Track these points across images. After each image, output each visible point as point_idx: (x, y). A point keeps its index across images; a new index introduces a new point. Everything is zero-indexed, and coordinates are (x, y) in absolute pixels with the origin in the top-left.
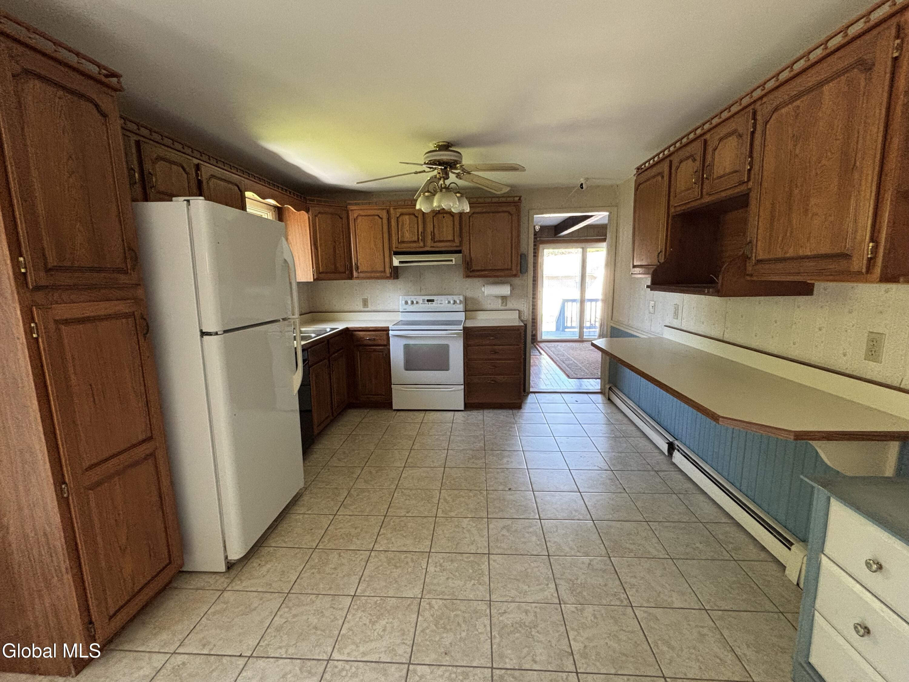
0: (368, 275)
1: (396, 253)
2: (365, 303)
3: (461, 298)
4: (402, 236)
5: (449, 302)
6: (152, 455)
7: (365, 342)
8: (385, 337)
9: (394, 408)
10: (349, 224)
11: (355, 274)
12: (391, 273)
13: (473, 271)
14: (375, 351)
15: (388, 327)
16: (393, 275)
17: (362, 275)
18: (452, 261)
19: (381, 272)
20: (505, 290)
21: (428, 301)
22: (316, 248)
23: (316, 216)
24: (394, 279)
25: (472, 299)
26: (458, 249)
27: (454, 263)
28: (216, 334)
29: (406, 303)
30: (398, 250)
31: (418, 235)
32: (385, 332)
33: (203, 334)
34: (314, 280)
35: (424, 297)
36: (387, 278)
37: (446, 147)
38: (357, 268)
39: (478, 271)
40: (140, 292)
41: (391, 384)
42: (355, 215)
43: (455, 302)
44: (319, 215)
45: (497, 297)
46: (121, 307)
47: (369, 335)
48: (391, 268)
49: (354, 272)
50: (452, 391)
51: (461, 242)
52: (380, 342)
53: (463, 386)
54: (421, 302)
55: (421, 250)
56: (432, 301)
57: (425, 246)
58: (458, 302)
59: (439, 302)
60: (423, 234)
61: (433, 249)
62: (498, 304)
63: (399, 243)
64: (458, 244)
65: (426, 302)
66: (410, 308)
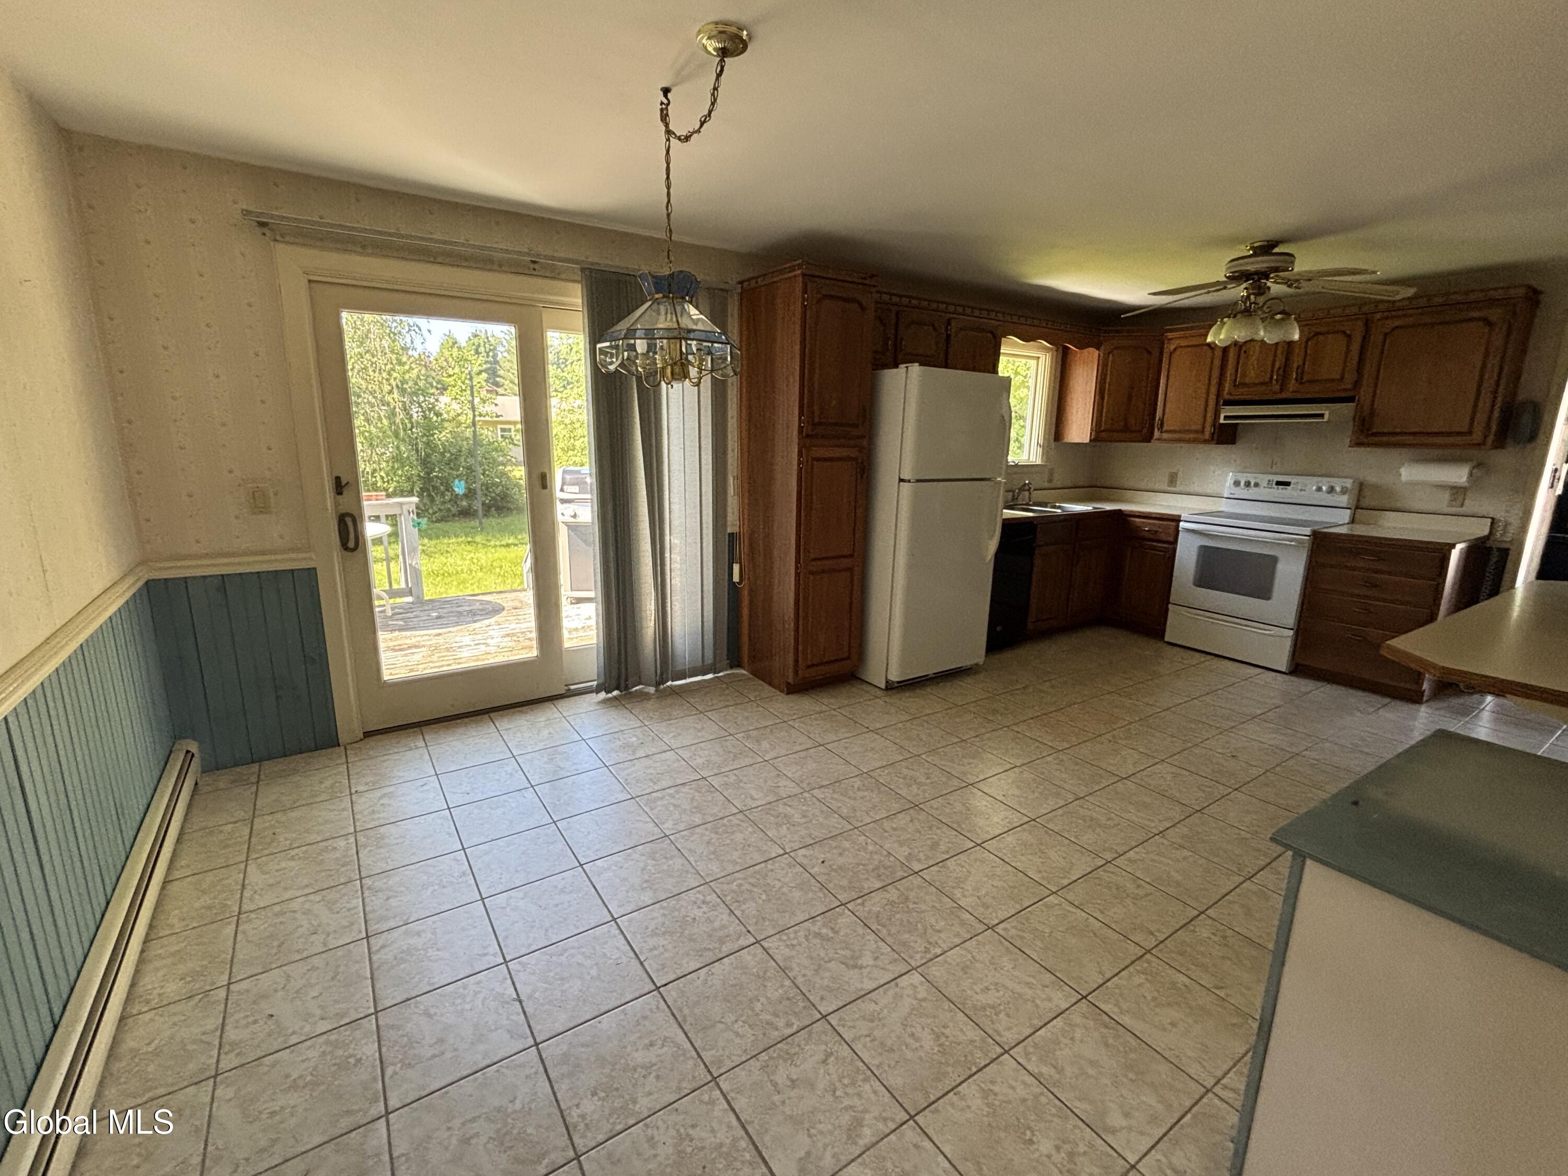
0: (1176, 436)
1: (1228, 403)
2: (1173, 480)
3: (1348, 483)
4: (1244, 375)
5: (1319, 489)
6: (850, 569)
7: (1143, 534)
8: (1171, 531)
9: (1167, 639)
10: (1161, 361)
11: (1157, 434)
12: (1213, 434)
13: (1374, 434)
14: (1154, 548)
15: (1180, 516)
16: (1215, 437)
17: (1165, 436)
18: (1322, 416)
19: (1196, 432)
20: (1459, 475)
21: (1279, 483)
22: (1102, 398)
23: (1109, 353)
24: (1217, 443)
25: (1376, 488)
26: (1350, 394)
27: (1325, 420)
28: (909, 481)
29: (1237, 483)
30: (1232, 398)
31: (1272, 371)
32: (1174, 524)
33: (901, 480)
34: (1091, 440)
35: (1271, 477)
36: (1206, 442)
37: (1266, 248)
38: (1162, 425)
39: (1384, 434)
40: (865, 443)
41: (1168, 603)
42: (1172, 347)
43: (1331, 490)
44: (1115, 351)
45: (1442, 487)
46: (853, 453)
47: (1150, 524)
48: (1214, 425)
49: (1156, 430)
50: (1269, 635)
51: (1357, 384)
52: (1163, 537)
53: (1291, 633)
54: (1264, 483)
55: (1275, 397)
56: (1287, 484)
57: (1281, 390)
58: (1338, 489)
59: (1299, 487)
60: (1281, 371)
61: (1299, 396)
62: (1442, 501)
63: (1235, 386)
64: (1350, 386)
65: (1274, 486)
66: (1241, 492)
